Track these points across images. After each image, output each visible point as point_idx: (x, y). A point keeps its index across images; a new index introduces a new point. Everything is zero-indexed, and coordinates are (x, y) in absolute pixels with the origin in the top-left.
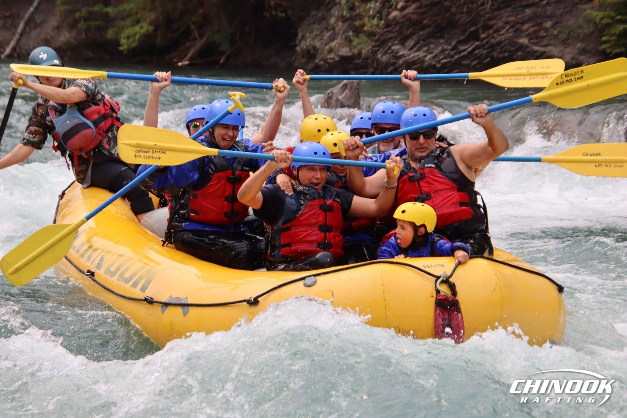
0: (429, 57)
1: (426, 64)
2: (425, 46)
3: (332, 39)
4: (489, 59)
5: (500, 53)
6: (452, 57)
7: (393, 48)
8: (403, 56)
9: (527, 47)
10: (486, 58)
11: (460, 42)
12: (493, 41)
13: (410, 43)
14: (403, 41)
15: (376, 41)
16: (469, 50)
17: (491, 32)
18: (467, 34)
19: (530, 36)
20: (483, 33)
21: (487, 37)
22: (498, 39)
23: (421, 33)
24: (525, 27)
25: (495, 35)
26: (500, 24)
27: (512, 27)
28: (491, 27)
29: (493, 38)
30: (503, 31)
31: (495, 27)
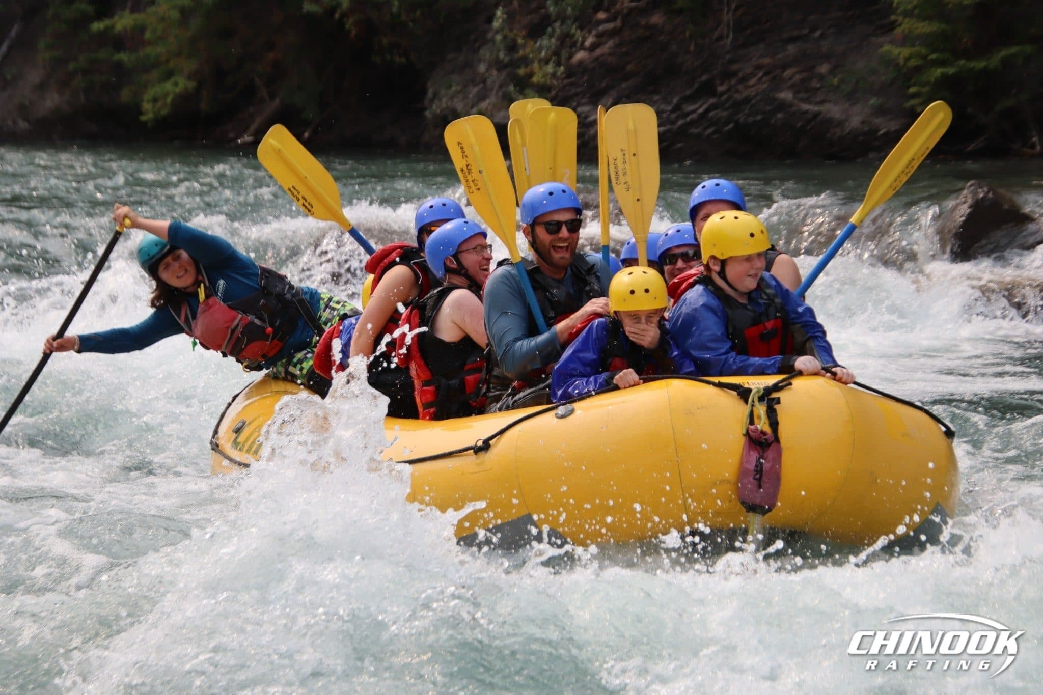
3: (482, 97)
4: (731, 125)
5: (749, 115)
6: (673, 123)
9: (791, 105)
10: (727, 123)
11: (686, 99)
12: (738, 97)
14: (594, 99)
15: (552, 99)
16: (701, 110)
17: (733, 81)
18: (696, 85)
19: (796, 88)
20: (722, 84)
21: (728, 90)
22: (746, 93)
23: (624, 85)
24: (788, 73)
25: (740, 87)
26: (748, 70)
27: (766, 74)
28: (734, 74)
29: (737, 91)
30: (753, 81)
31: (740, 75)
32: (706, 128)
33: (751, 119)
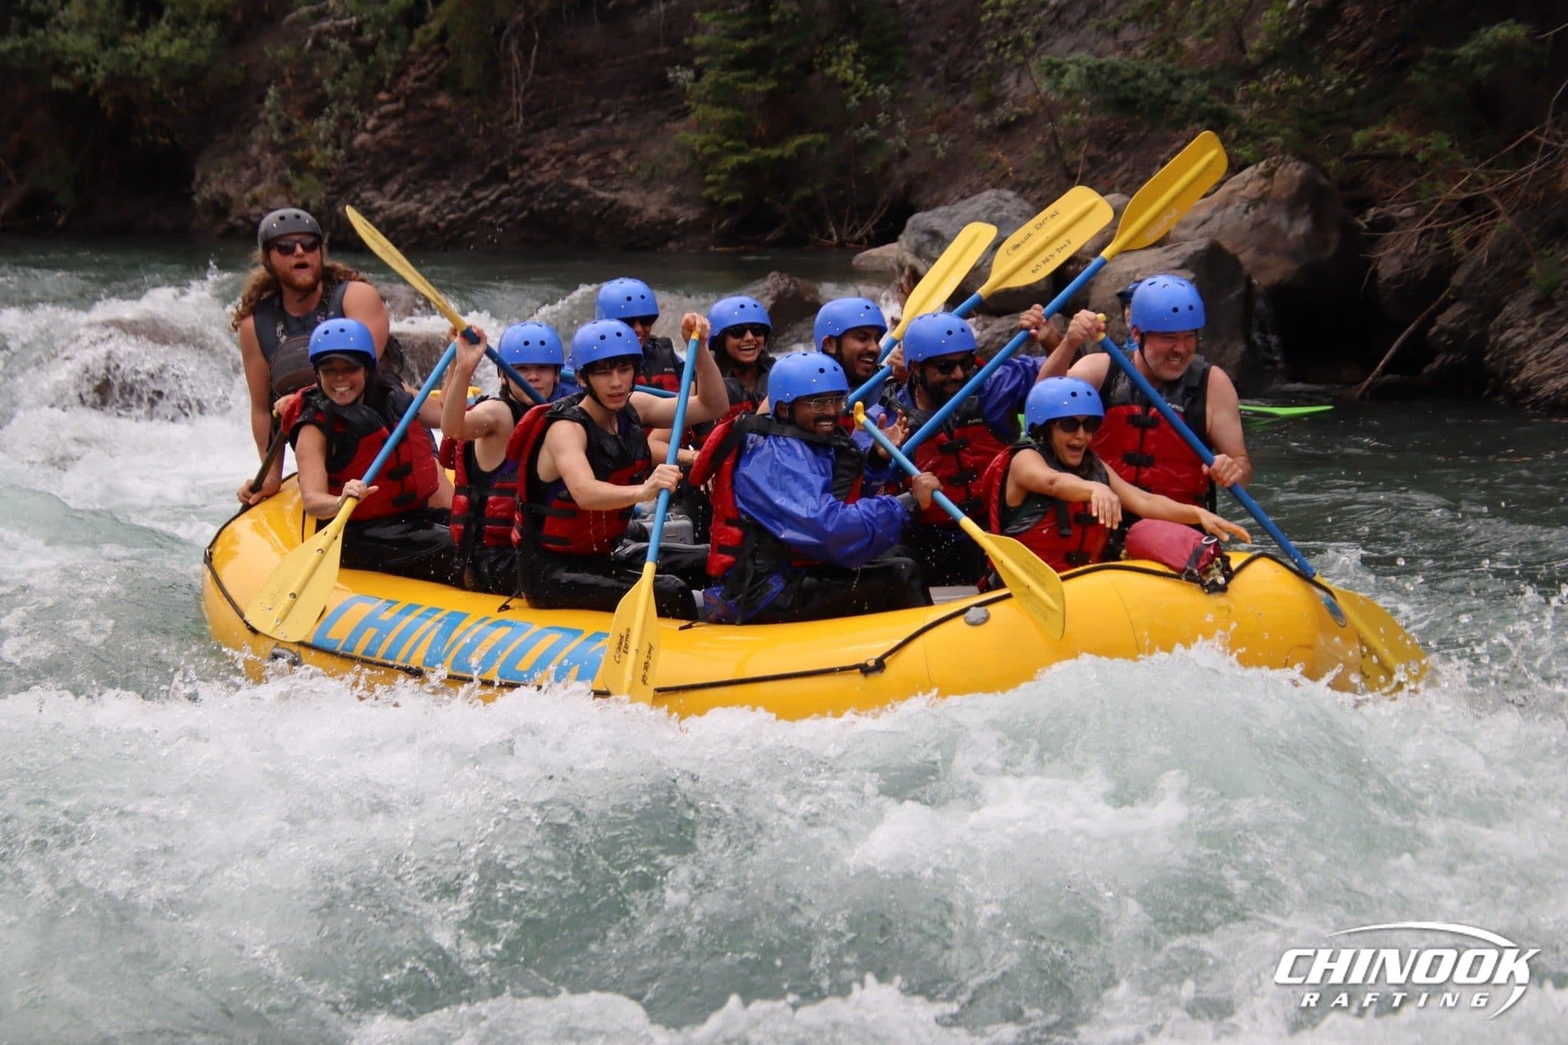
0: (425, 210)
1: (421, 222)
2: (417, 192)
3: (256, 181)
4: (525, 213)
5: (543, 203)
6: (464, 210)
7: (363, 195)
8: (380, 209)
9: (587, 192)
10: (520, 211)
11: (477, 186)
12: (531, 183)
13: (393, 187)
14: (379, 184)
15: (333, 184)
16: (492, 197)
17: (526, 167)
18: (487, 170)
19: (591, 175)
20: (514, 169)
21: (521, 176)
22: (539, 179)
23: (410, 170)
24: (582, 158)
25: (533, 173)
26: (541, 155)
27: (560, 159)
28: (526, 160)
29: (530, 177)
30: (546, 167)
31: (533, 160)
32: (498, 217)
33: (545, 207)
